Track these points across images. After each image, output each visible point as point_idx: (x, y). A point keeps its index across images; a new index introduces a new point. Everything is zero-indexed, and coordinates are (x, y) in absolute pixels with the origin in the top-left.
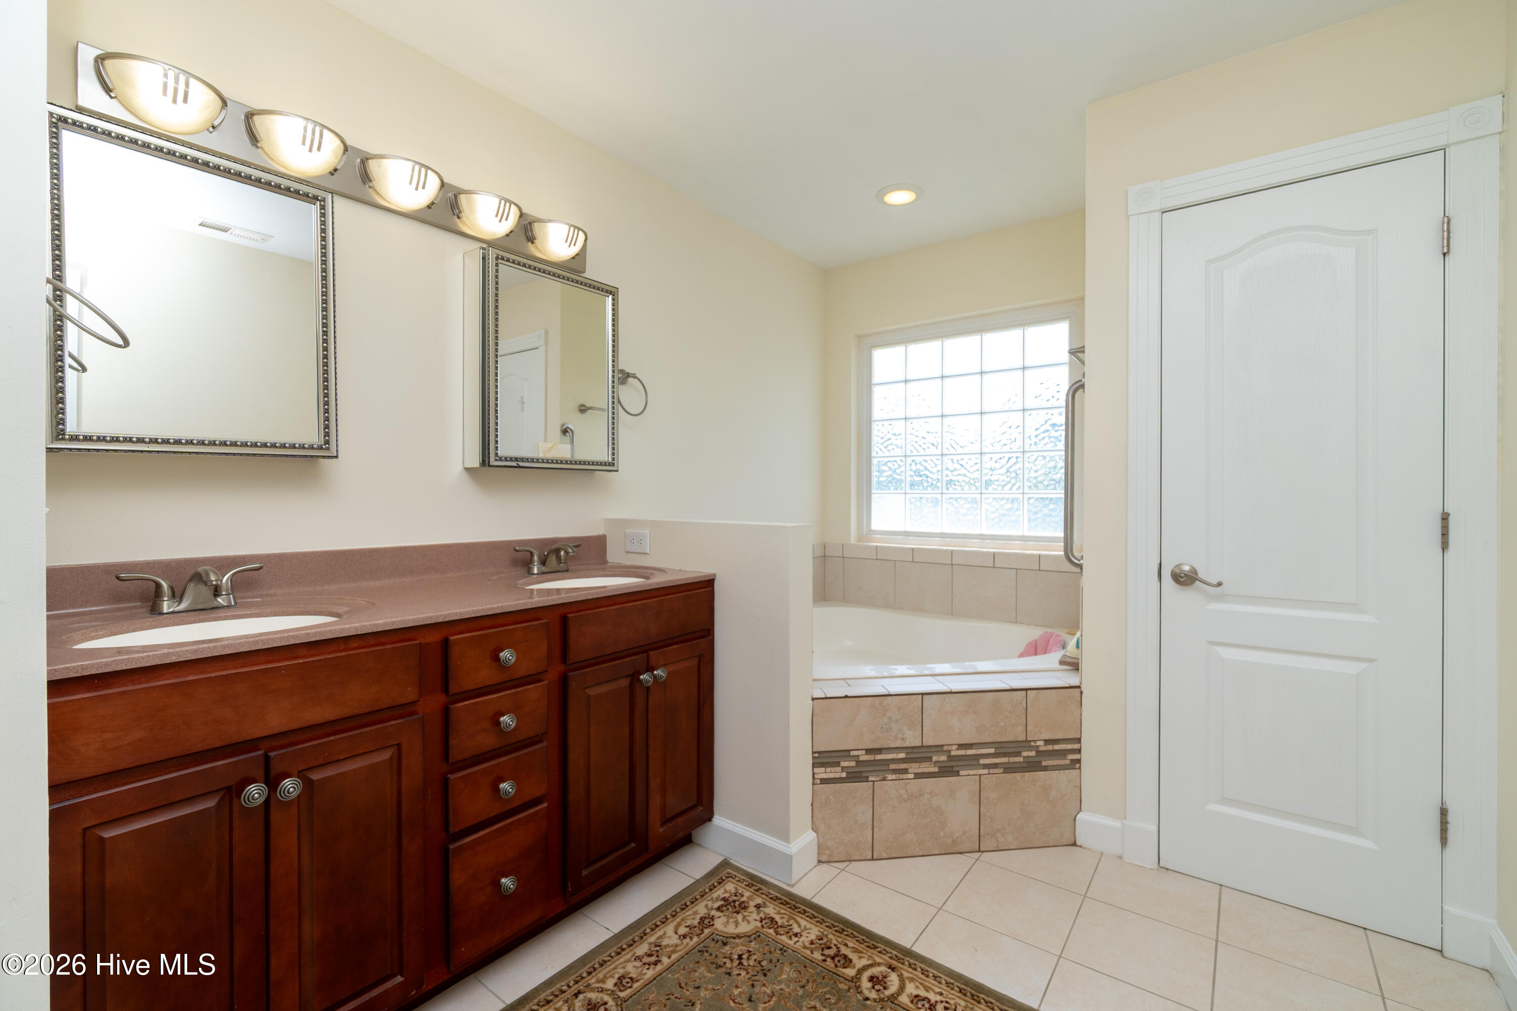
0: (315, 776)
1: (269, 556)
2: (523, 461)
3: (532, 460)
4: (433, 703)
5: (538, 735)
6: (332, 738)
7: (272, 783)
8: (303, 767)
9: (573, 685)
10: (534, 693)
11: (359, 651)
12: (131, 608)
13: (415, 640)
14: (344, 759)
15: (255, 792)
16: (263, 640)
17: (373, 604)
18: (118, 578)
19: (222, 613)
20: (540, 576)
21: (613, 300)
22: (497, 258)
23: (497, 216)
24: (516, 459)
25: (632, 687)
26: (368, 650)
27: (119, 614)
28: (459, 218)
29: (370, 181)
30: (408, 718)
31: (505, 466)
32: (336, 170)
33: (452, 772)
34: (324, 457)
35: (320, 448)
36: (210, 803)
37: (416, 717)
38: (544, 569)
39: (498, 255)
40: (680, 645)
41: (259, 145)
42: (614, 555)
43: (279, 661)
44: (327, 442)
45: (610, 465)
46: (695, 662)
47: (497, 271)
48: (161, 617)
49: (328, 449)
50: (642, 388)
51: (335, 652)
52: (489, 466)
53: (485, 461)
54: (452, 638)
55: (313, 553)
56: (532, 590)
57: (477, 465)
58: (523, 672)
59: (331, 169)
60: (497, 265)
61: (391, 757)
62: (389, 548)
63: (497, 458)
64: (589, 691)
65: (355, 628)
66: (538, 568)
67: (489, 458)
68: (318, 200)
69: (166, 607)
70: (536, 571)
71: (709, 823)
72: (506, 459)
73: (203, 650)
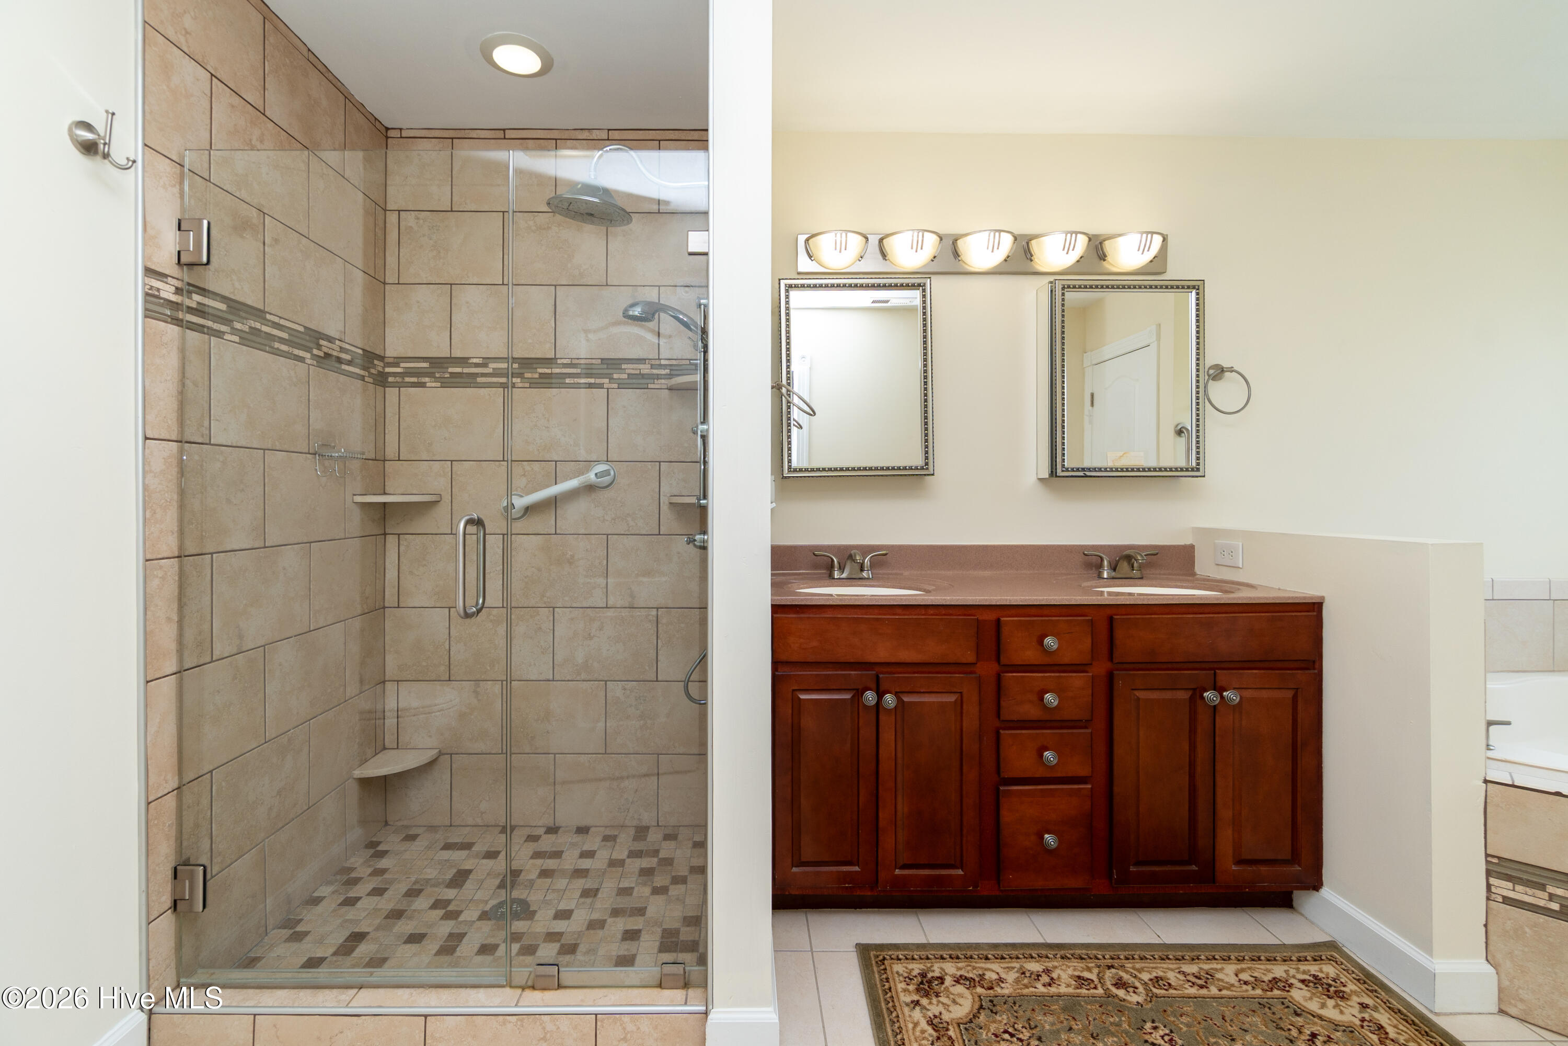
0: (906, 699)
1: (893, 546)
2: (1091, 471)
3: (1100, 470)
4: (987, 669)
5: (1082, 721)
6: (916, 675)
7: (880, 695)
8: (898, 691)
9: (1119, 684)
10: (1078, 681)
11: (934, 617)
12: (820, 574)
13: (975, 616)
14: (924, 692)
15: (870, 697)
16: (875, 599)
17: (953, 586)
18: (814, 554)
19: (864, 582)
20: (1109, 580)
21: (1198, 294)
22: (1063, 288)
23: (1064, 249)
24: (1083, 469)
25: (1192, 699)
26: (940, 617)
27: (815, 576)
28: (1031, 260)
29: (959, 256)
30: (969, 675)
31: (1072, 476)
32: (935, 257)
33: (1004, 729)
34: (925, 475)
35: (922, 468)
36: (847, 696)
37: (974, 675)
38: (1113, 574)
39: (1064, 285)
40: (1263, 671)
41: (887, 258)
42: (1204, 567)
43: (885, 614)
44: (927, 464)
45: (1195, 470)
46: (1290, 694)
47: (1063, 300)
48: (833, 581)
49: (927, 469)
50: (1243, 380)
51: (919, 615)
52: (1056, 476)
53: (1053, 473)
54: (1002, 619)
55: (920, 546)
56: (1102, 592)
57: (1047, 476)
58: (1066, 660)
59: (932, 257)
60: (1063, 294)
61: (956, 700)
62: (974, 546)
63: (1064, 469)
64: (1137, 693)
65: (932, 600)
66: (1107, 572)
67: (1056, 469)
68: (921, 286)
69: (836, 574)
70: (1105, 576)
71: (1315, 892)
72: (1073, 470)
73: (845, 600)
